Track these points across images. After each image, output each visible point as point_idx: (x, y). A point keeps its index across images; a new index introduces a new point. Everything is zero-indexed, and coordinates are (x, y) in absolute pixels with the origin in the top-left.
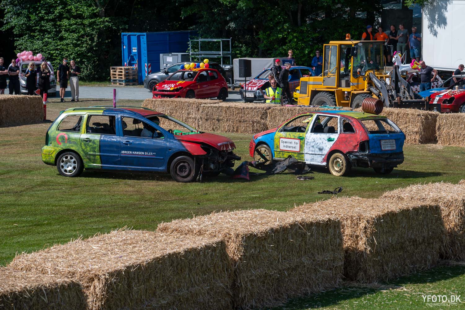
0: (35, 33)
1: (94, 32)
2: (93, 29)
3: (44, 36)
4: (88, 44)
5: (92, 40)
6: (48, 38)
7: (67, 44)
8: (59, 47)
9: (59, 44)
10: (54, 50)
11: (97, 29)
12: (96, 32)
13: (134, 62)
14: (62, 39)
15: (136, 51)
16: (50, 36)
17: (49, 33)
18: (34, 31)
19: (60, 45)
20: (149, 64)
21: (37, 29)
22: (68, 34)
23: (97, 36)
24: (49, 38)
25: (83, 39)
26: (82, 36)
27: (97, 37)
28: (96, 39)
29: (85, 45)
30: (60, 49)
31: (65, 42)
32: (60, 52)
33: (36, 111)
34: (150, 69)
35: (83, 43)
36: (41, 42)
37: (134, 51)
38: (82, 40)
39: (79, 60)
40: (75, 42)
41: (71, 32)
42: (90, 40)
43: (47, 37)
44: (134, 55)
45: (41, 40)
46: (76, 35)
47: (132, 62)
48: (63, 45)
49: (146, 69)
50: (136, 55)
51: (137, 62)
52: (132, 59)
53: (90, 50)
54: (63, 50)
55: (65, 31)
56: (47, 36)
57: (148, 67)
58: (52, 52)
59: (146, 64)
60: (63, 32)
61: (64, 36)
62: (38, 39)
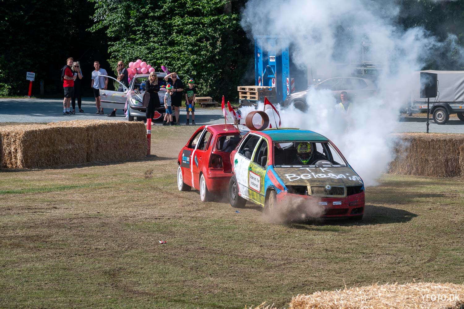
0: (136, 35)
1: (217, 35)
2: (215, 30)
3: (148, 40)
4: (207, 51)
5: (213, 45)
6: (154, 42)
7: (180, 52)
8: (168, 55)
9: (168, 50)
10: (161, 59)
11: (220, 30)
12: (219, 35)
13: (271, 76)
14: (172, 43)
15: (274, 60)
16: (156, 39)
17: (156, 35)
18: (134, 33)
19: (170, 52)
20: (292, 79)
21: (139, 30)
22: (180, 37)
23: (220, 39)
24: (156, 43)
25: (202, 44)
26: (200, 40)
27: (221, 41)
28: (219, 43)
29: (205, 52)
30: (169, 57)
31: (177, 48)
32: (170, 62)
33: (136, 143)
34: (293, 86)
35: (200, 49)
36: (143, 47)
37: (271, 60)
38: (199, 46)
39: (195, 73)
40: (190, 47)
41: (185, 35)
42: (210, 44)
43: (152, 42)
44: (272, 66)
45: (144, 45)
46: (192, 39)
47: (269, 76)
48: (174, 52)
49: (288, 85)
50: (274, 66)
51: (275, 76)
52: (269, 71)
53: (211, 59)
54: (174, 59)
55: (176, 33)
56: (152, 39)
57: (291, 84)
58: (158, 61)
59: (288, 79)
60: (174, 34)
61: (176, 39)
62: (140, 44)
